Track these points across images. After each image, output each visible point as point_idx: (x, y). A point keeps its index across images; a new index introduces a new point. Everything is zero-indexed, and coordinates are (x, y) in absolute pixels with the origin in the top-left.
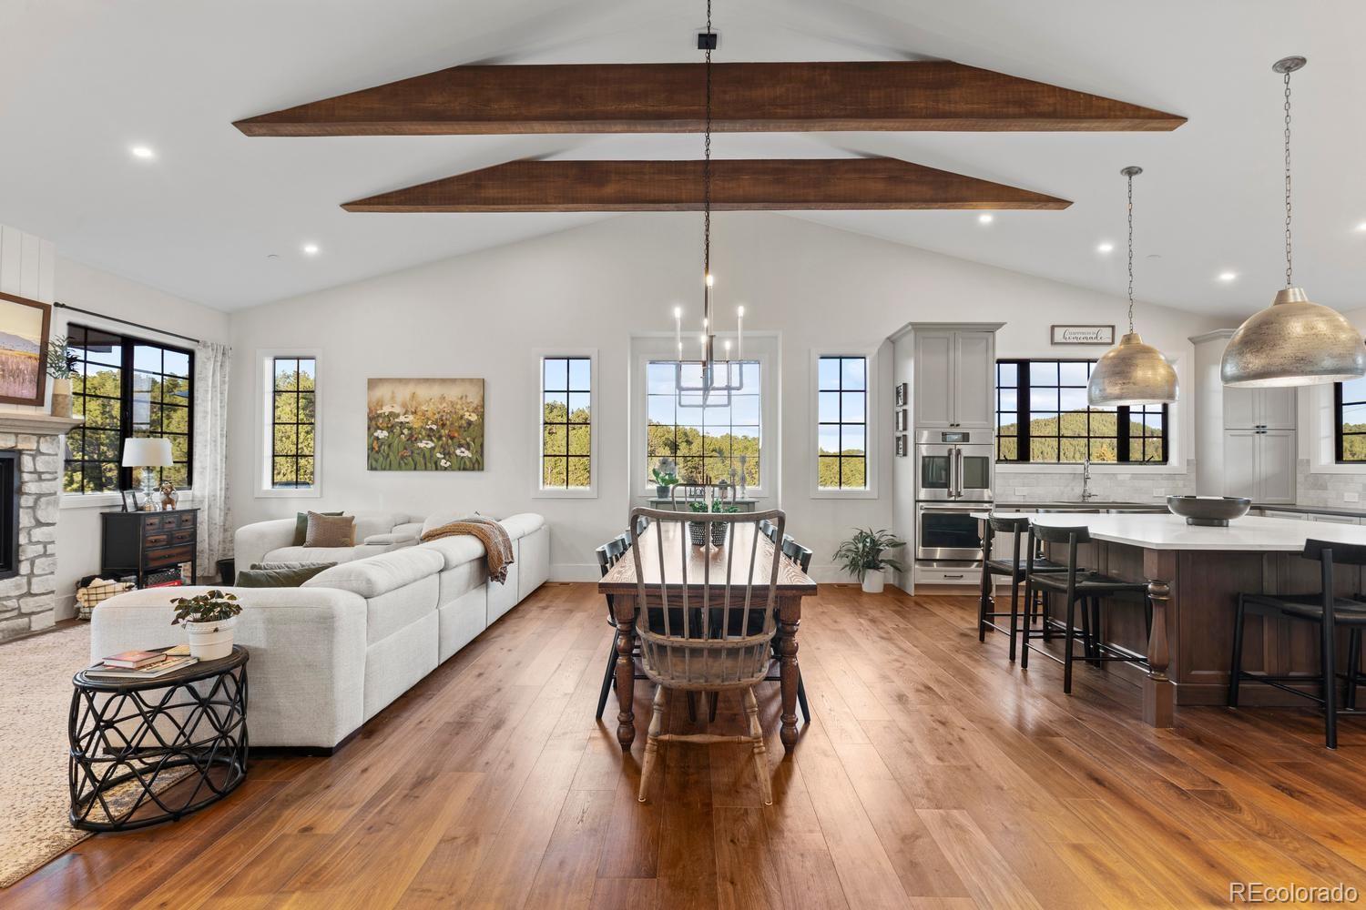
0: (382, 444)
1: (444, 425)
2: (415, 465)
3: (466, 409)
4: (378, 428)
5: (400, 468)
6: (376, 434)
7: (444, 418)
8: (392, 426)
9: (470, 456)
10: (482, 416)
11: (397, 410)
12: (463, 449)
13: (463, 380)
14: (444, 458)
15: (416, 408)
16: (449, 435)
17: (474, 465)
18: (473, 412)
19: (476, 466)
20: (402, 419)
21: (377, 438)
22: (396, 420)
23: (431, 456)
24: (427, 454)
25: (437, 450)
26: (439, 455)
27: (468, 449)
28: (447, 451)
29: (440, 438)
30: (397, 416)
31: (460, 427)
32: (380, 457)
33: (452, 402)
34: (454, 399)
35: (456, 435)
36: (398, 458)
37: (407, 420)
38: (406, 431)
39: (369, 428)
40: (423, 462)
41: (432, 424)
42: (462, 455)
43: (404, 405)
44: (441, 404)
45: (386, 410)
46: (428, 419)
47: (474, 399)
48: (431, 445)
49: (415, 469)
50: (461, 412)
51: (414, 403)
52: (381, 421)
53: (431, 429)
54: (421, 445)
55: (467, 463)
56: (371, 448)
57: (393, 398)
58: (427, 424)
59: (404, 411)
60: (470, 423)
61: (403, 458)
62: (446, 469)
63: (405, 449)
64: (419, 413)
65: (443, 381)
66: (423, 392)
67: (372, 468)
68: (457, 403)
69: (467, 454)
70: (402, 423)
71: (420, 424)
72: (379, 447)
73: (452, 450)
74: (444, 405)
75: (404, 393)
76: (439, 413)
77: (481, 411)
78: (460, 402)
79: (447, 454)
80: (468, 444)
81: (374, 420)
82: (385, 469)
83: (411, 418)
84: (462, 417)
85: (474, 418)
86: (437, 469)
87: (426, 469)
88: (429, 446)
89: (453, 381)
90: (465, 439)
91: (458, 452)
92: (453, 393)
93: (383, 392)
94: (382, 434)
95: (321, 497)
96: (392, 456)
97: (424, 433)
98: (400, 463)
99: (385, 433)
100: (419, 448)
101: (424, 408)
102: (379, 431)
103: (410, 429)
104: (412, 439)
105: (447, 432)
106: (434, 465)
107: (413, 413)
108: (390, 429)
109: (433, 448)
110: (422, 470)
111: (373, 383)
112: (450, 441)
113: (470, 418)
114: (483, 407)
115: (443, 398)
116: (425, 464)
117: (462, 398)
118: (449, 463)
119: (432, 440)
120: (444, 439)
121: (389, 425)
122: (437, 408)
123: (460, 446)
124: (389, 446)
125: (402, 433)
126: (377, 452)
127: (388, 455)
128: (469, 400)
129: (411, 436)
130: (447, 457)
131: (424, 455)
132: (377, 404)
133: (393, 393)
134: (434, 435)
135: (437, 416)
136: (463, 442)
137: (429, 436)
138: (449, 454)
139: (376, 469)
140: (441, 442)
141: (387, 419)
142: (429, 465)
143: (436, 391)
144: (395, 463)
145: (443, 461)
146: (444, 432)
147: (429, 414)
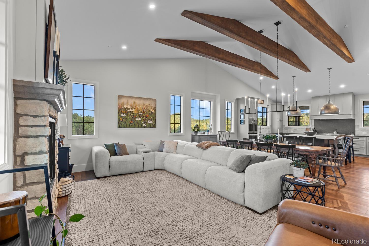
0: (123, 118)
1: (144, 113)
2: (135, 126)
3: (151, 108)
4: (122, 113)
5: (130, 127)
6: (121, 115)
7: (144, 111)
8: (127, 112)
9: (152, 123)
10: (155, 110)
11: (129, 107)
12: (150, 121)
13: (150, 99)
14: (144, 124)
15: (135, 107)
16: (146, 116)
17: (153, 126)
18: (153, 109)
19: (154, 126)
20: (130, 110)
21: (122, 116)
22: (129, 110)
23: (140, 123)
24: (139, 122)
25: (142, 121)
26: (143, 123)
27: (152, 121)
28: (145, 121)
29: (143, 117)
30: (129, 109)
31: (149, 114)
32: (122, 124)
33: (147, 106)
34: (148, 105)
35: (148, 116)
36: (129, 124)
37: (132, 111)
38: (132, 114)
39: (118, 113)
40: (137, 125)
41: (140, 112)
42: (150, 123)
43: (131, 106)
44: (143, 106)
45: (125, 107)
46: (139, 111)
47: (153, 105)
48: (140, 119)
49: (135, 127)
50: (150, 109)
51: (135, 105)
52: (123, 110)
53: (140, 114)
54: (137, 119)
55: (151, 125)
56: (119, 120)
57: (127, 103)
58: (139, 112)
59: (131, 107)
60: (152, 113)
61: (131, 123)
62: (145, 127)
63: (132, 120)
64: (136, 109)
65: (144, 99)
66: (138, 102)
67: (119, 127)
68: (148, 106)
69: (151, 122)
70: (130, 111)
71: (137, 112)
72: (122, 120)
73: (147, 121)
74: (144, 106)
75: (131, 101)
76: (143, 109)
77: (155, 109)
78: (149, 106)
79: (145, 122)
80: (152, 119)
81: (120, 110)
82: (124, 127)
83: (133, 110)
84: (150, 111)
85: (153, 111)
86: (142, 127)
87: (138, 127)
88: (139, 120)
89: (147, 99)
90: (151, 118)
91: (149, 122)
92: (147, 103)
93: (123, 100)
94: (123, 115)
95: (99, 138)
96: (127, 123)
97: (138, 115)
98: (130, 125)
99: (125, 115)
100: (136, 120)
101: (138, 107)
102: (122, 114)
103: (133, 114)
104: (134, 117)
105: (145, 115)
106: (141, 126)
107: (134, 108)
108: (126, 113)
109: (141, 120)
110: (137, 127)
111: (119, 97)
112: (146, 118)
113: (152, 111)
114: (156, 108)
115: (144, 104)
116: (138, 125)
117: (150, 105)
118: (146, 125)
119: (140, 118)
120: (144, 117)
121: (126, 112)
122: (142, 107)
123: (149, 120)
124: (126, 119)
125: (131, 115)
126: (122, 121)
127: (126, 122)
128: (152, 105)
129: (134, 116)
130: (145, 123)
131: (138, 122)
132: (122, 104)
133: (127, 101)
134: (141, 116)
135: (142, 110)
136: (150, 119)
137: (140, 116)
138: (146, 122)
139: (121, 127)
140: (143, 119)
141: (125, 110)
142: (139, 126)
143: (142, 102)
144: (128, 125)
145: (144, 125)
146: (144, 115)
147: (140, 109)
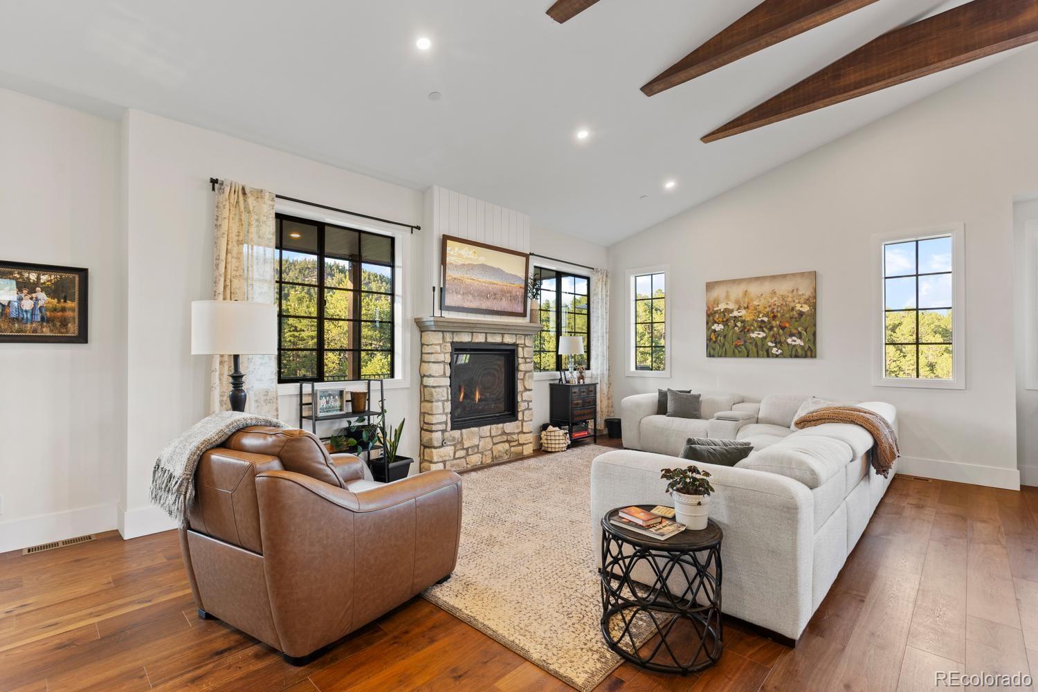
0: (719, 335)
1: (774, 317)
2: (748, 353)
3: (797, 301)
4: (715, 322)
5: (734, 355)
6: (713, 328)
7: (775, 310)
8: (727, 320)
9: (802, 344)
10: (814, 307)
11: (731, 306)
12: (794, 338)
13: (794, 275)
14: (776, 347)
15: (749, 303)
16: (780, 326)
17: (806, 352)
18: (805, 303)
19: (809, 353)
20: (736, 314)
21: (715, 331)
22: (731, 315)
23: (763, 345)
24: (759, 343)
25: (768, 339)
26: (770, 344)
27: (800, 338)
28: (778, 340)
29: (771, 328)
30: (732, 311)
31: (791, 318)
32: (718, 346)
33: (782, 295)
34: (785, 293)
35: (787, 325)
36: (733, 347)
37: (740, 314)
38: (739, 324)
39: (707, 323)
40: (755, 350)
41: (763, 316)
42: (794, 343)
43: (737, 302)
44: (772, 298)
45: (722, 307)
46: (760, 312)
47: (805, 290)
48: (762, 335)
49: (748, 356)
50: (792, 305)
51: (746, 299)
52: (717, 316)
53: (762, 321)
54: (754, 335)
55: (799, 350)
56: (709, 339)
57: (728, 297)
58: (758, 317)
59: (737, 307)
60: (801, 314)
61: (737, 346)
62: (777, 356)
63: (739, 339)
64: (752, 308)
65: (774, 277)
66: (754, 289)
67: (710, 355)
68: (788, 297)
69: (799, 342)
70: (735, 317)
71: (753, 317)
72: (716, 338)
73: (783, 339)
74: (775, 299)
75: (736, 292)
76: (770, 306)
77: (813, 302)
78: (790, 295)
79: (778, 343)
80: (800, 333)
81: (711, 317)
82: (721, 356)
83: (743, 312)
84: (793, 309)
85: (806, 309)
86: (768, 356)
87: (758, 356)
88: (760, 336)
89: (784, 276)
90: (796, 329)
91: (789, 341)
92: (783, 288)
93: (719, 292)
94: (718, 327)
95: (671, 377)
96: (727, 345)
97: (755, 325)
98: (734, 352)
99: (721, 326)
100: (751, 338)
101: (756, 303)
102: (716, 325)
103: (743, 322)
104: (745, 330)
105: (778, 323)
106: (765, 353)
107: (745, 308)
108: (725, 323)
109: (765, 338)
110: (754, 357)
111: (710, 286)
112: (781, 331)
113: (801, 309)
114: (815, 297)
115: (774, 293)
116: (757, 352)
117: (793, 291)
118: (780, 351)
119: (763, 331)
120: (775, 329)
121: (725, 320)
122: (768, 302)
123: (791, 335)
124: (725, 337)
125: (736, 326)
126: (715, 342)
127: (724, 344)
128: (800, 293)
129: (744, 327)
130: (779, 346)
131: (756, 344)
132: (714, 303)
133: (727, 292)
134: (766, 327)
135: (768, 309)
136: (795, 331)
137: (761, 327)
138: (780, 342)
139: (713, 356)
140: (772, 333)
141: (722, 315)
142: (761, 352)
143: (767, 287)
144: (730, 352)
145: (775, 349)
146: (774, 323)
147: (760, 308)
